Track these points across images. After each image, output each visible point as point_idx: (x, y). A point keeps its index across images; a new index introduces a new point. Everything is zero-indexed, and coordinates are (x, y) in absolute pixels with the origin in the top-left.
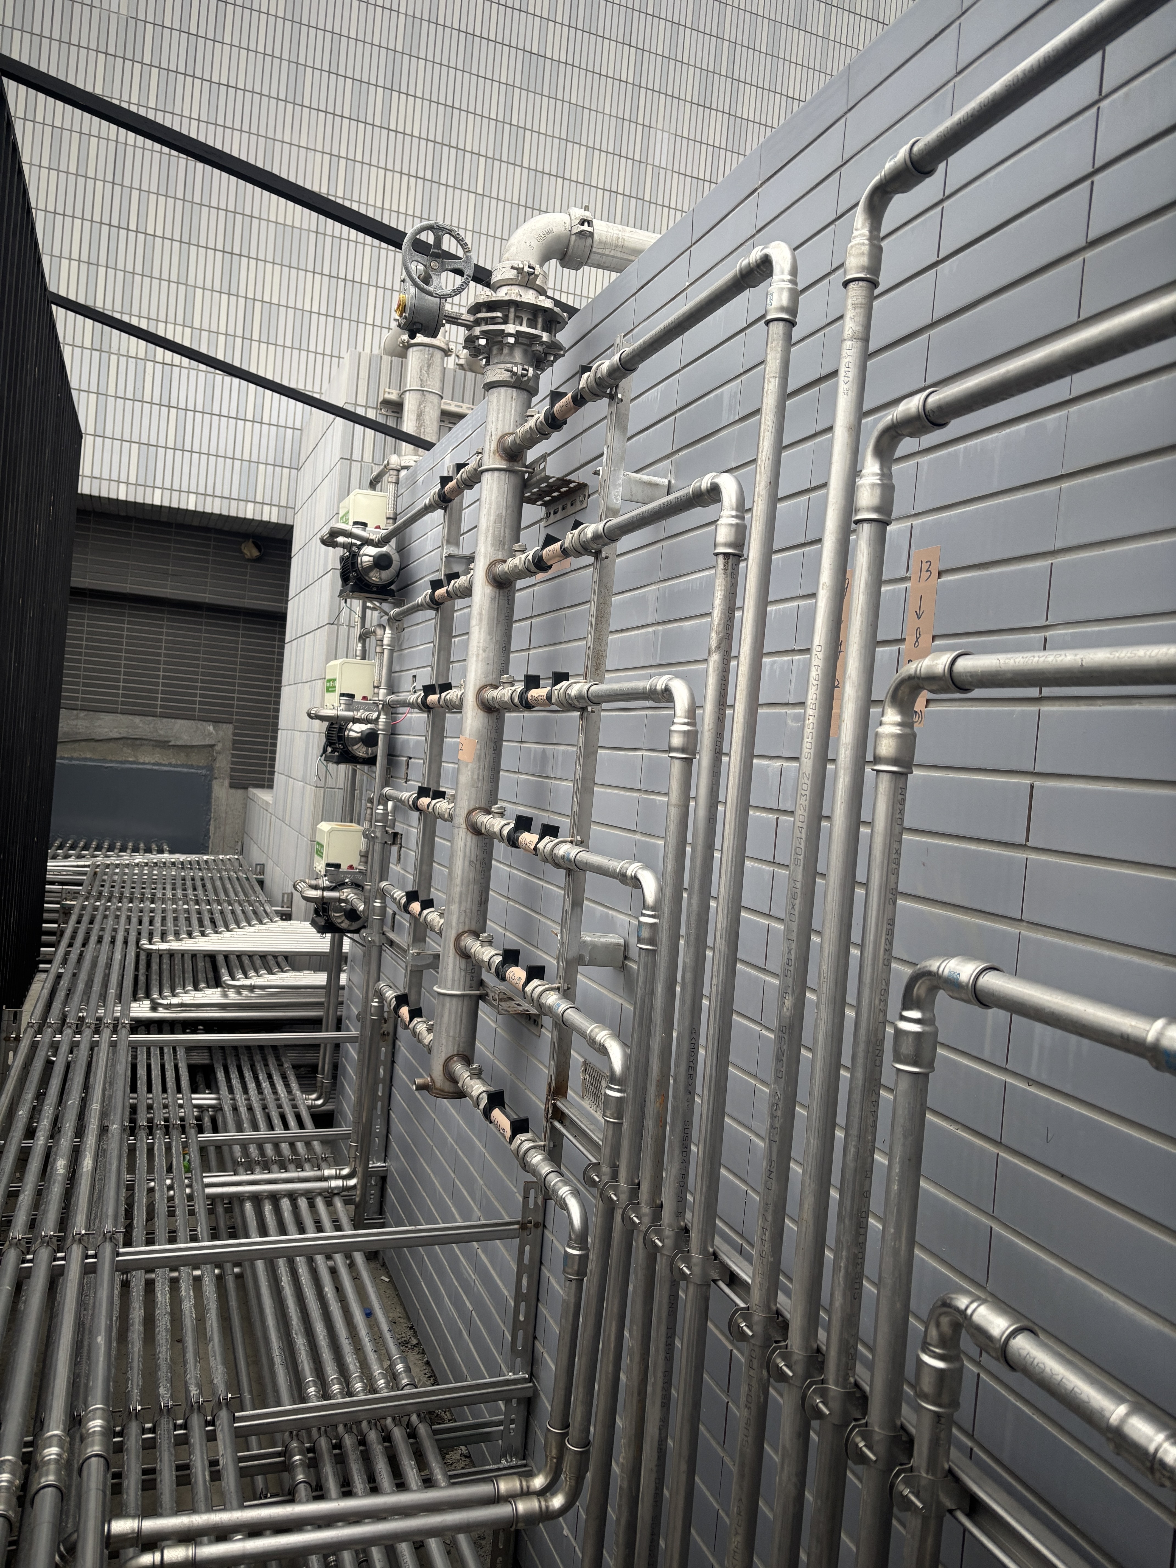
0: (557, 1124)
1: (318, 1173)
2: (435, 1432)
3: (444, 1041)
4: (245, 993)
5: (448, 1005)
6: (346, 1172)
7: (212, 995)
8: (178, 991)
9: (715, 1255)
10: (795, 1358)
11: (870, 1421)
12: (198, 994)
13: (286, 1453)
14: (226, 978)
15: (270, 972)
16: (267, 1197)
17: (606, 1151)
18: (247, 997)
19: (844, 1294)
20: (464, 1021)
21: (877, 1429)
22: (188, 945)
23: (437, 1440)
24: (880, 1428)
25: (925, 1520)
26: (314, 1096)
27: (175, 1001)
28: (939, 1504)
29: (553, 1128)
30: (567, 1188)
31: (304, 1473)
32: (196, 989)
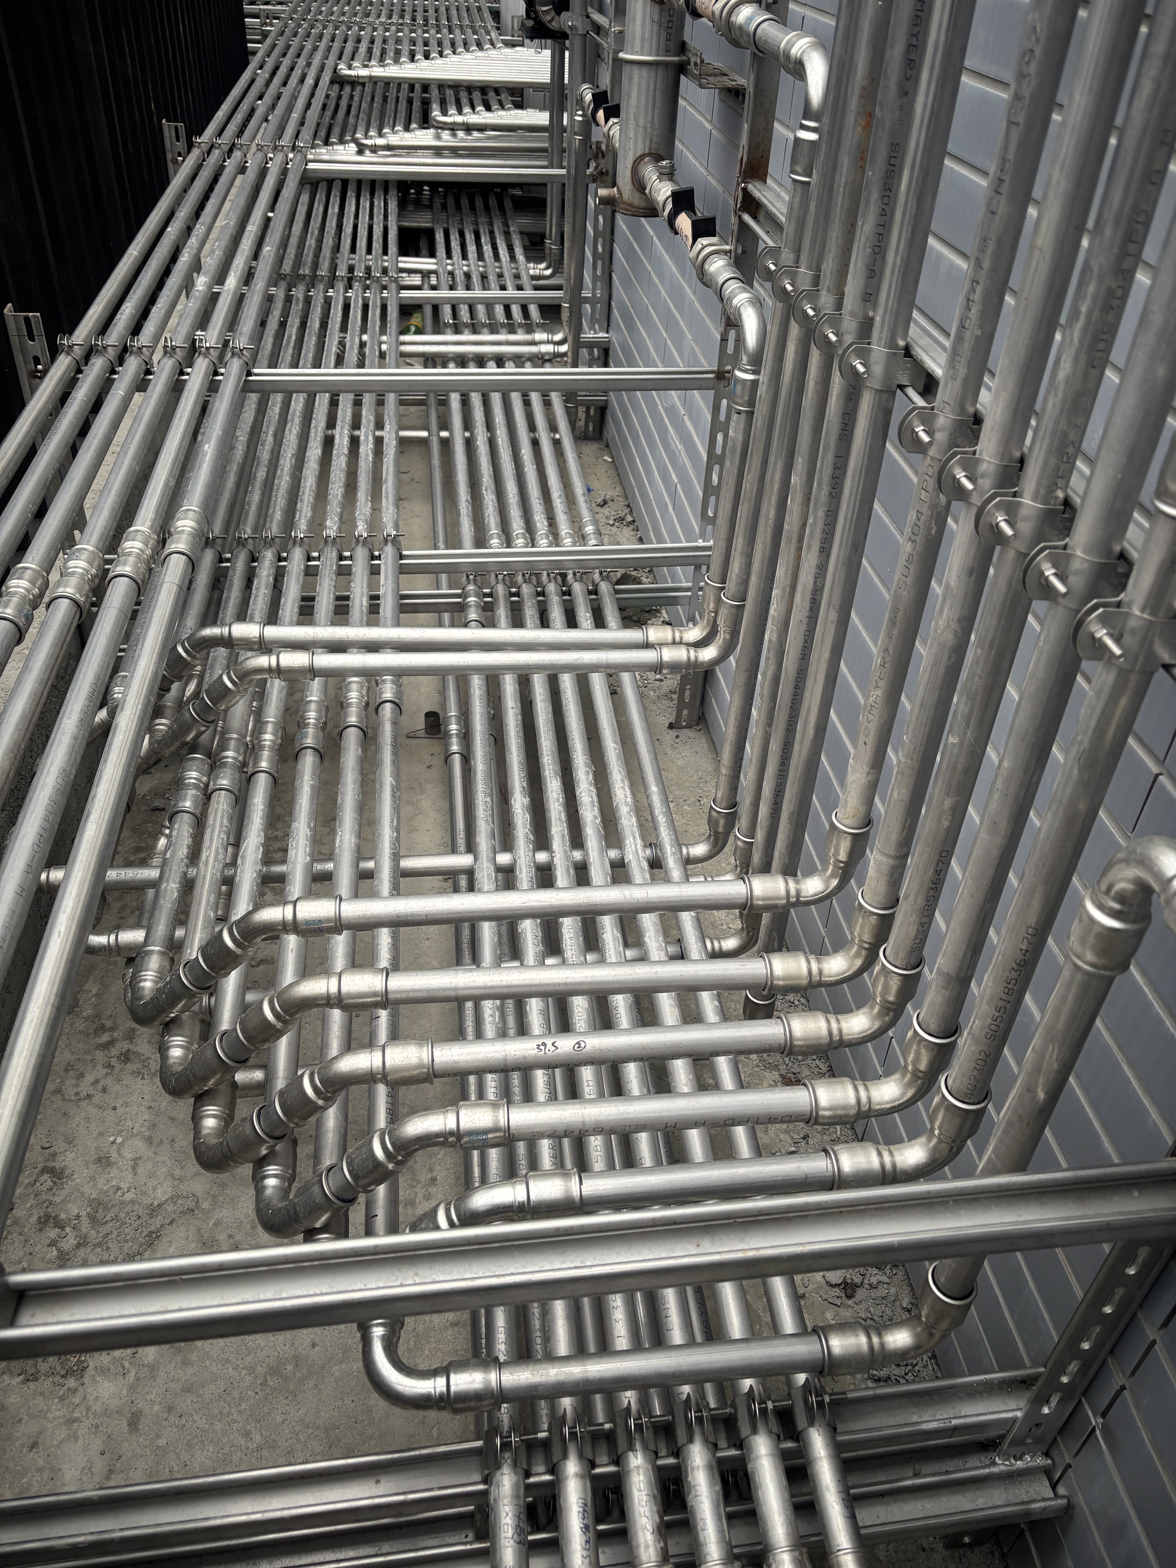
0: (747, 218)
1: (528, 337)
2: (617, 592)
3: (632, 134)
4: (461, 134)
5: (636, 78)
6: (558, 337)
7: (424, 137)
8: (386, 130)
9: (908, 352)
10: (984, 467)
11: (1071, 543)
12: (407, 135)
13: (464, 595)
14: (436, 113)
15: (488, 108)
16: (473, 359)
17: (790, 230)
18: (462, 140)
19: (1076, 359)
20: (658, 104)
21: (1079, 553)
22: (392, 71)
23: (618, 599)
24: (1084, 552)
25: (1123, 675)
26: (543, 265)
27: (380, 142)
28: (1151, 654)
29: (743, 225)
30: (745, 295)
31: (477, 613)
32: (407, 129)
